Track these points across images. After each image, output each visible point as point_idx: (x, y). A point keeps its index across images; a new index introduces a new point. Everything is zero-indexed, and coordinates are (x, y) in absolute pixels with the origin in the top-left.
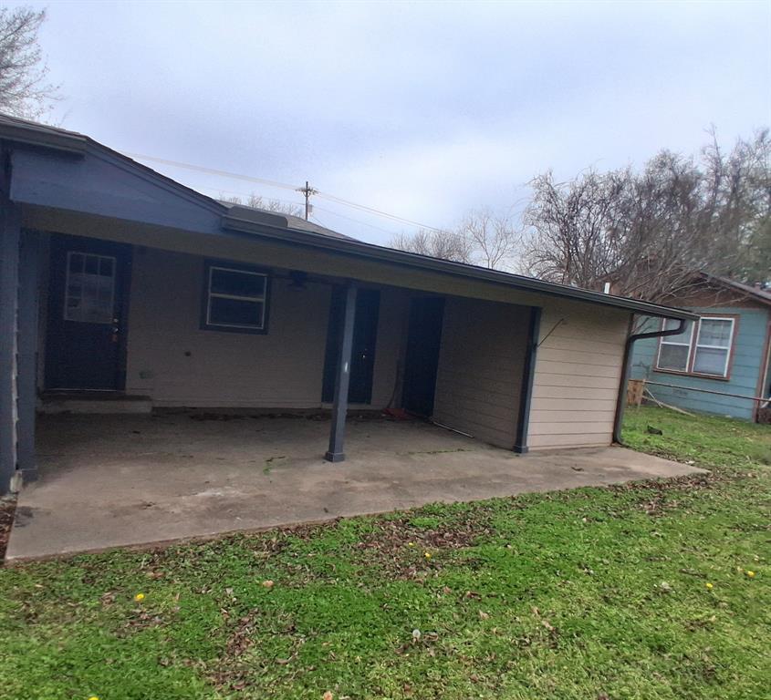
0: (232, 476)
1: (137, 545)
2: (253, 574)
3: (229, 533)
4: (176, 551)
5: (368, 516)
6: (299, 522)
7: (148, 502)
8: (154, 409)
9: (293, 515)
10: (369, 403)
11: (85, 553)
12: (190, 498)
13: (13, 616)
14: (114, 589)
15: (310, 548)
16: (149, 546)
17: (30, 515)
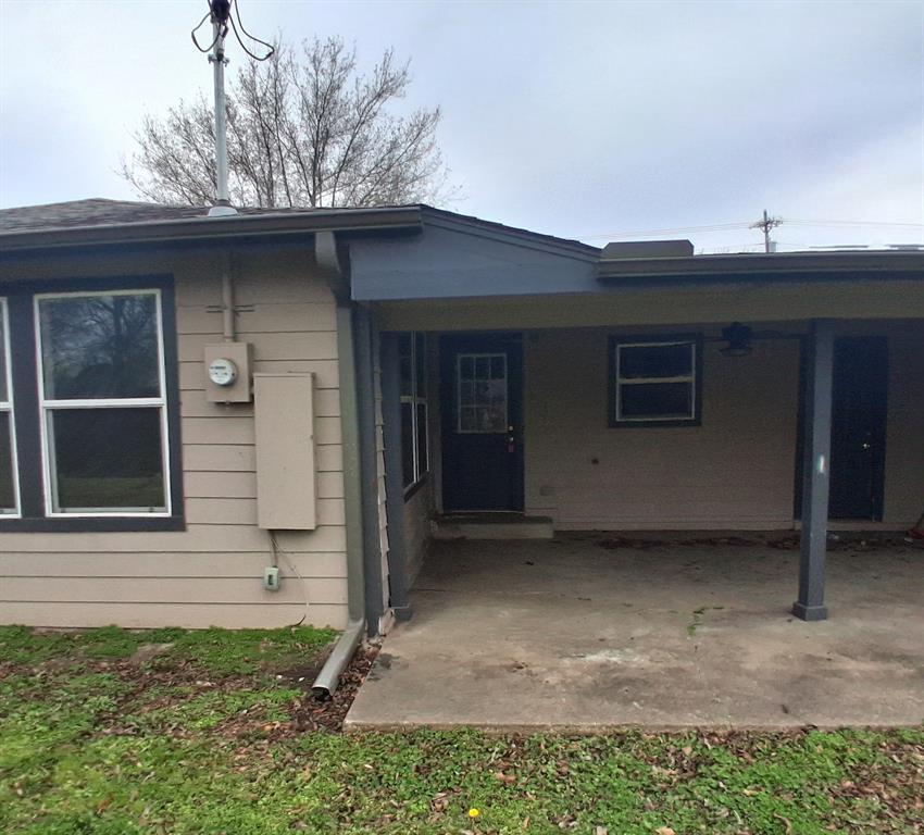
0: (639, 632)
1: (491, 726)
2: (644, 809)
3: (618, 727)
4: (540, 745)
5: (868, 728)
6: (736, 725)
7: (520, 662)
8: (557, 533)
9: (726, 710)
10: (879, 519)
11: (429, 727)
12: (574, 662)
13: (328, 806)
14: (450, 789)
15: (746, 778)
16: (505, 731)
17: (388, 666)
